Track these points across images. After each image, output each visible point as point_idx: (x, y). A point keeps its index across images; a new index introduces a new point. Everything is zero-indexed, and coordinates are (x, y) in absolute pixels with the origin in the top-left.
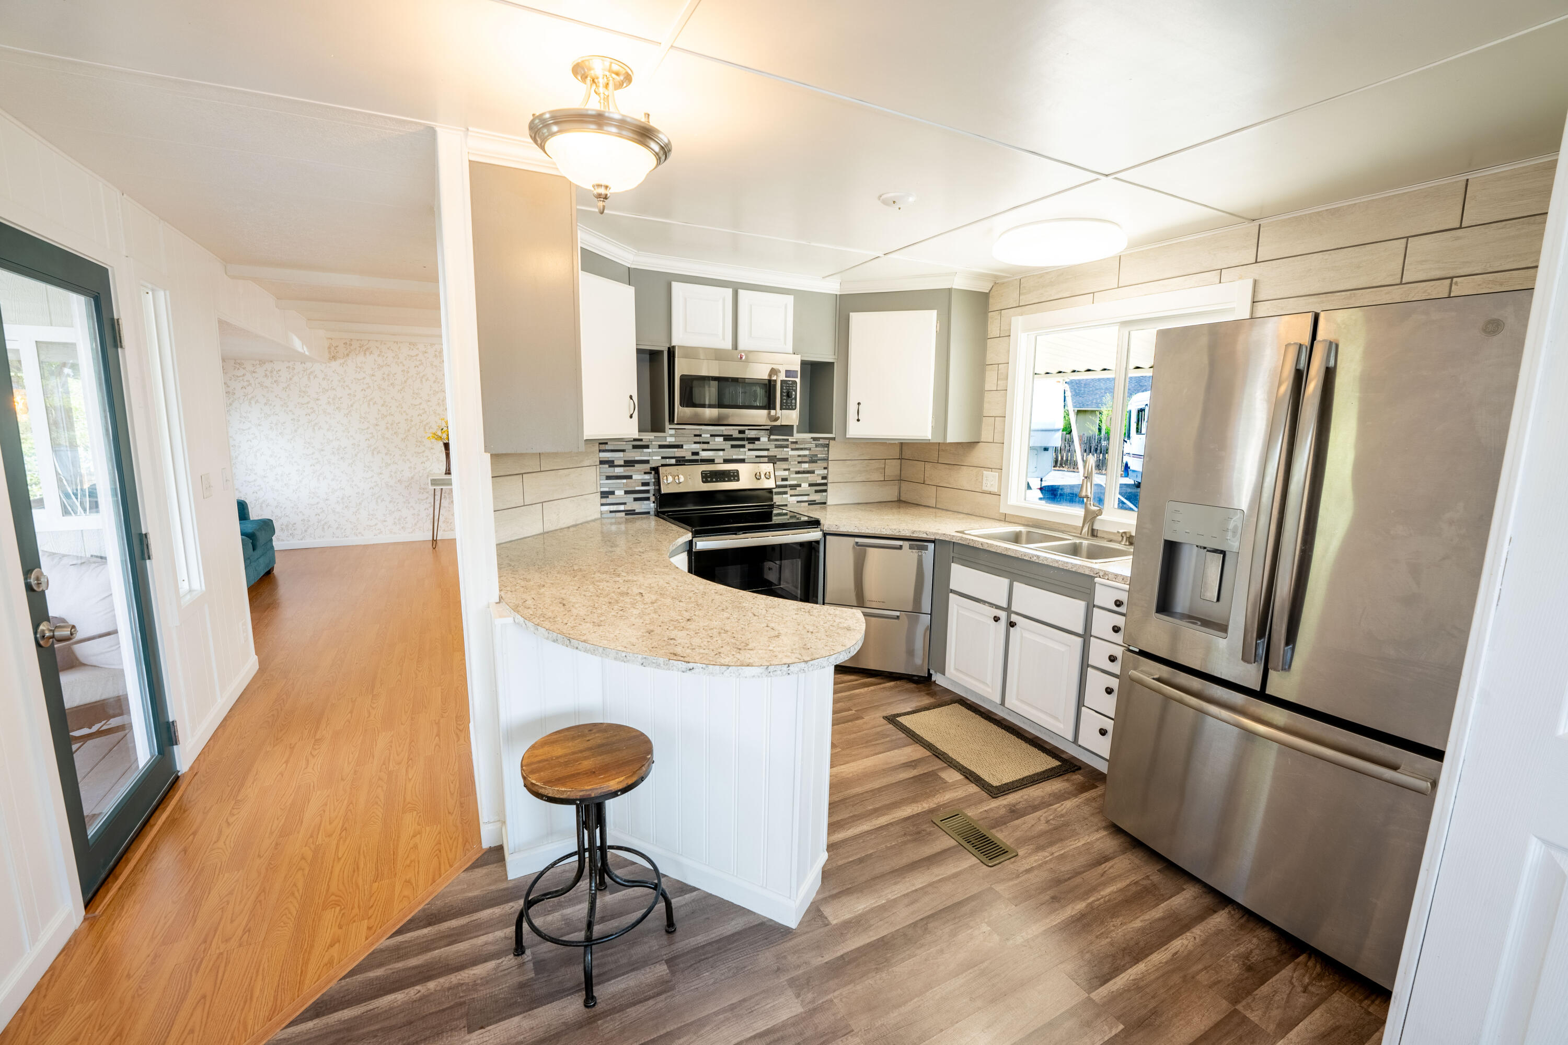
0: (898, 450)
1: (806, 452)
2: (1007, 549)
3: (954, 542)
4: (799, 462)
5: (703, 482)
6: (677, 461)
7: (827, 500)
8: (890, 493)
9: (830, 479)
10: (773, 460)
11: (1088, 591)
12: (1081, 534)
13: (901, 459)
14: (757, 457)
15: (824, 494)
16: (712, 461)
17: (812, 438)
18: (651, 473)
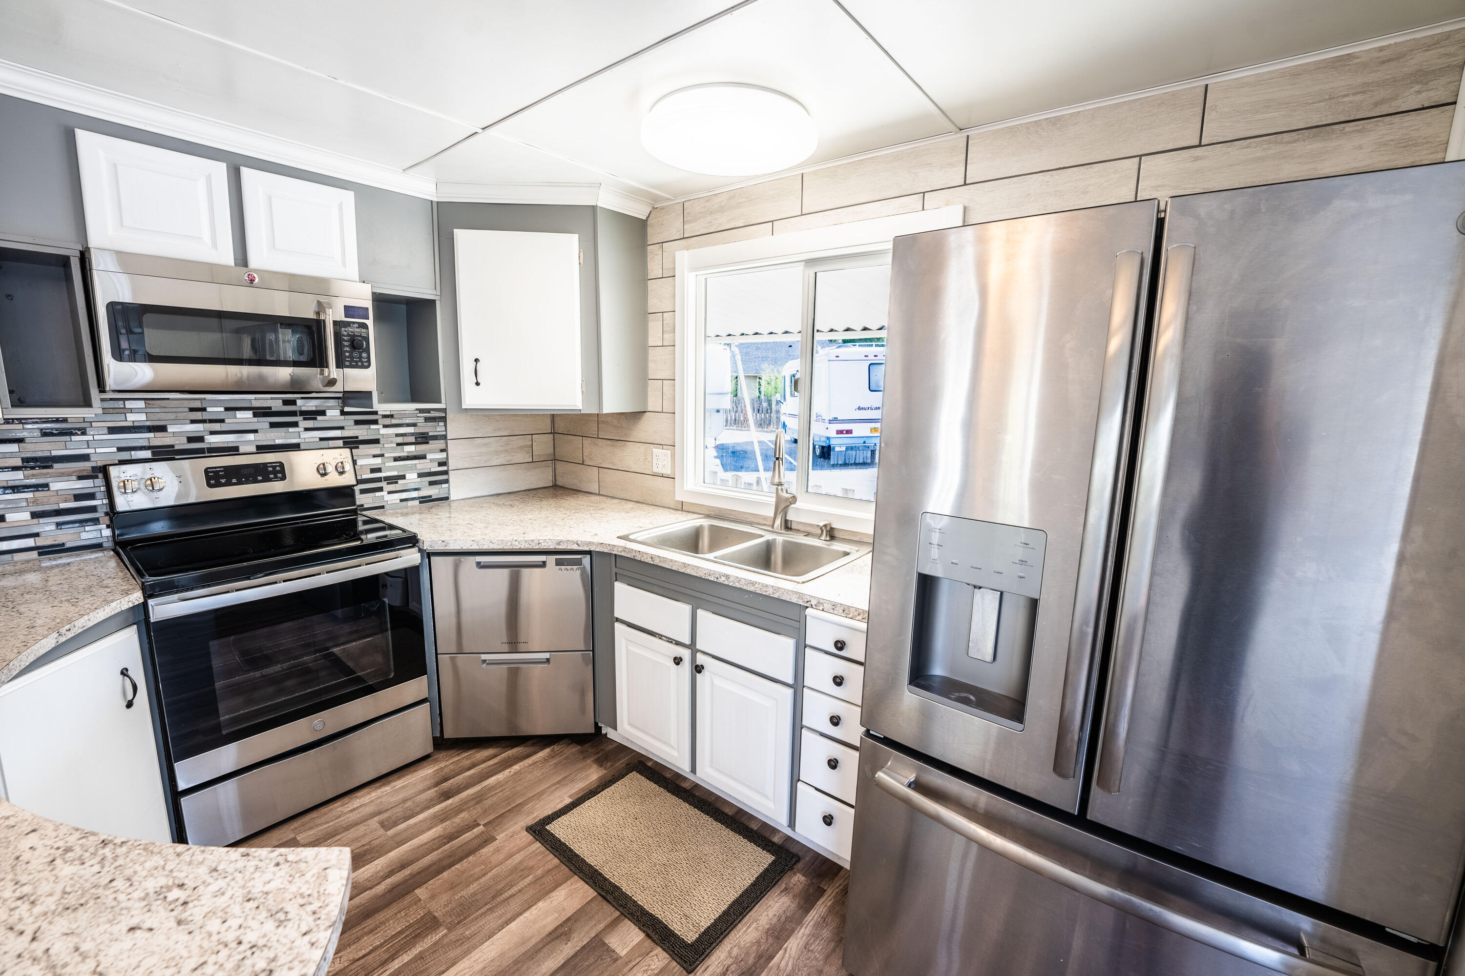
0: (549, 421)
1: (411, 430)
2: (685, 565)
3: (616, 555)
4: (398, 444)
5: (210, 485)
6: (153, 454)
7: (449, 494)
8: (541, 477)
9: (452, 464)
10: (352, 443)
11: (796, 624)
12: (773, 528)
13: (553, 433)
14: (321, 439)
15: (446, 485)
16: (233, 450)
17: (417, 410)
18: (97, 477)
